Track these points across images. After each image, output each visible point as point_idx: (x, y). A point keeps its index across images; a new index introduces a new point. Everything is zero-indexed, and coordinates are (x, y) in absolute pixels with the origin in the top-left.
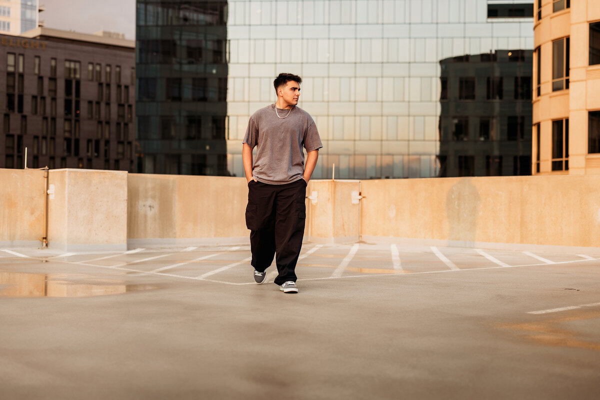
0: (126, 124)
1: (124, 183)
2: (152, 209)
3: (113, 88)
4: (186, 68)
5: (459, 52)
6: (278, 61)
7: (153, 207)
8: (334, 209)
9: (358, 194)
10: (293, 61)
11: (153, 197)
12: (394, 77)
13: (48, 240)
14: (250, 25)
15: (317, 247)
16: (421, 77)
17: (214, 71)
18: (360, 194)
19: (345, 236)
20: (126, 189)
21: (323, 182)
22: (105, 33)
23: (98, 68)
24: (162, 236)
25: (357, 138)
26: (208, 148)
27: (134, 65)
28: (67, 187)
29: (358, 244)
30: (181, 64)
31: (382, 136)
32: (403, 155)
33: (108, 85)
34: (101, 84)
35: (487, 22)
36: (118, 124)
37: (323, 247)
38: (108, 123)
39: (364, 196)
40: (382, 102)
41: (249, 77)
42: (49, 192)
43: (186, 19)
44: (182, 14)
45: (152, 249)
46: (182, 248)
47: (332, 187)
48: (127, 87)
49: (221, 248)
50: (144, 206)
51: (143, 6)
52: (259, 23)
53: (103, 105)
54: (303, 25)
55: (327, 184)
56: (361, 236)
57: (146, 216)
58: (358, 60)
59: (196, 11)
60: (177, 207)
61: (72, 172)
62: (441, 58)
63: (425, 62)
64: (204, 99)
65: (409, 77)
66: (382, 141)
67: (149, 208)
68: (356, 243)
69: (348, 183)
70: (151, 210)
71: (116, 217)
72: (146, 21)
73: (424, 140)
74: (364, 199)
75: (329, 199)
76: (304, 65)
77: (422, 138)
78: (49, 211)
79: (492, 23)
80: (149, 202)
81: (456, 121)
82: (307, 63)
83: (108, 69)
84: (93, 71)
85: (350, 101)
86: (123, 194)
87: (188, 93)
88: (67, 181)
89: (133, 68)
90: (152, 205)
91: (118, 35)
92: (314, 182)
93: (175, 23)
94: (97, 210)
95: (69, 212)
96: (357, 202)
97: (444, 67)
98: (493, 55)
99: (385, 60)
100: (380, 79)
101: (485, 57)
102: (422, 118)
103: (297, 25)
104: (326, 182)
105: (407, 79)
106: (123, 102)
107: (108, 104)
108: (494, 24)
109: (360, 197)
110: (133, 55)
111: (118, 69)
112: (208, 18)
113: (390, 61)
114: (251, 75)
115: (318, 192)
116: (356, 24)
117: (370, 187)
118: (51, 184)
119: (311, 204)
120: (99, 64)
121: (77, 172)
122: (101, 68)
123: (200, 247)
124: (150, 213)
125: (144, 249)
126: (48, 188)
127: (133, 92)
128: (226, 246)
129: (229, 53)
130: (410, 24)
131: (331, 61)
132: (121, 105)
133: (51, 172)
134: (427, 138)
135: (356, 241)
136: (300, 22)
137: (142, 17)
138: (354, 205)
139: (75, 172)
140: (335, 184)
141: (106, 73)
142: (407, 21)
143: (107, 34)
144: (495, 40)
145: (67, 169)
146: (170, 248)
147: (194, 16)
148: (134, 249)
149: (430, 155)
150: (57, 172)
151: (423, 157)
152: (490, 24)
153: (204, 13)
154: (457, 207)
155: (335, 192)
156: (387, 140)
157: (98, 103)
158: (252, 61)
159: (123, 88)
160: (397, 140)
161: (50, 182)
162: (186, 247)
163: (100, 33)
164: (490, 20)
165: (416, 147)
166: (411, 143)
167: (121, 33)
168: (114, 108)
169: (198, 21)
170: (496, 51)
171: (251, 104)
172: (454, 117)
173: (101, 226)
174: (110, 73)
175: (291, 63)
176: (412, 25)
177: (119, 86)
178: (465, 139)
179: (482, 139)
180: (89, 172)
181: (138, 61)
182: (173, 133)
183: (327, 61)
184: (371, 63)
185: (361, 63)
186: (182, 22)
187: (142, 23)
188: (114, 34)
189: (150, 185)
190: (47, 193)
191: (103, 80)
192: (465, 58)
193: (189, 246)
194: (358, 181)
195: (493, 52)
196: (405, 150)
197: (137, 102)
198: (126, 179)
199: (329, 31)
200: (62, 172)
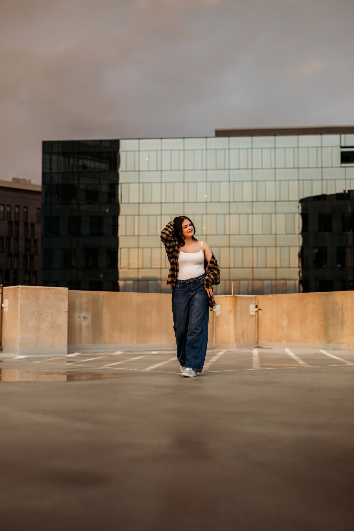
0: (32, 257)
1: (66, 298)
2: (86, 319)
3: (21, 225)
4: (83, 208)
5: (317, 192)
6: (163, 201)
7: (87, 318)
8: (235, 319)
9: (255, 306)
10: (176, 201)
11: (87, 310)
12: (262, 214)
13: (3, 346)
14: (139, 171)
15: (222, 351)
16: (286, 214)
17: (107, 211)
18: (256, 307)
19: (245, 342)
20: (67, 303)
21: (226, 297)
22: (14, 179)
23: (8, 209)
24: (94, 342)
25: (232, 266)
26: (102, 276)
27: (40, 207)
28: (19, 300)
29: (256, 349)
30: (79, 204)
31: (253, 264)
32: (271, 280)
33: (17, 223)
34: (10, 223)
35: (341, 167)
36: (25, 256)
37: (227, 351)
38: (17, 255)
39: (260, 308)
40: (253, 235)
41: (139, 215)
42: (3, 305)
43: (84, 167)
44: (81, 162)
45: (87, 353)
46: (112, 352)
47: (233, 301)
48: (33, 225)
49: (143, 352)
50: (79, 317)
51: (48, 156)
52: (147, 169)
53: (12, 240)
54: (184, 170)
55: (229, 298)
56: (258, 342)
57: (81, 326)
58: (232, 200)
59: (93, 160)
60: (106, 318)
61: (24, 288)
62: (301, 197)
63: (289, 201)
64: (100, 234)
65: (276, 213)
66: (253, 268)
67: (84, 319)
68: (254, 348)
69: (246, 297)
70: (85, 321)
71: (58, 326)
72: (51, 169)
73: (289, 267)
74: (260, 311)
75: (231, 311)
76: (185, 204)
77: (288, 266)
78: (3, 321)
79: (345, 167)
80: (84, 314)
81: (316, 251)
82: (188, 202)
83: (17, 210)
84: (4, 211)
85: (225, 235)
86: (65, 307)
87: (86, 229)
88: (20, 296)
89: (38, 209)
90: (86, 317)
91: (25, 180)
92: (218, 297)
93: (75, 170)
94: (43, 320)
95: (22, 321)
96: (254, 313)
97: (304, 205)
98: (347, 194)
99: (255, 200)
100: (250, 216)
101: (339, 196)
102: (287, 248)
103: (179, 170)
104: (228, 297)
105: (273, 216)
106: (29, 238)
107: (17, 239)
108: (347, 168)
109: (256, 309)
110: (40, 197)
111: (25, 210)
112: (104, 166)
113: (258, 200)
114: (140, 214)
115: (221, 305)
116: (229, 169)
117: (265, 301)
118: (6, 298)
119: (216, 316)
120: (10, 206)
121: (28, 288)
122: (11, 209)
123: (126, 351)
124: (84, 323)
125: (80, 353)
126: (2, 302)
127: (39, 229)
128: (147, 351)
129: (121, 195)
130: (275, 168)
131: (209, 200)
132: (27, 240)
133: (6, 289)
134: (291, 266)
135: (254, 347)
136: (182, 168)
137: (48, 165)
138: (251, 316)
139: (26, 288)
140: (236, 299)
141: (15, 213)
142: (273, 166)
143: (15, 180)
144: (348, 181)
145: (20, 286)
146: (101, 352)
147: (90, 164)
148: (73, 353)
149: (295, 280)
150: (10, 288)
151: (289, 282)
152: (344, 168)
153: (100, 162)
154: (341, 316)
155: (235, 305)
156: (257, 268)
157: (8, 239)
158: (141, 201)
159: (29, 225)
160: (266, 267)
161: (4, 297)
162: (114, 352)
163: (10, 179)
164: (343, 165)
165: (283, 273)
166: (278, 269)
167: (28, 179)
168: (22, 242)
169: (95, 168)
170: (349, 191)
171: (140, 237)
172: (315, 248)
173: (47, 334)
174: (19, 213)
175: (174, 203)
176: (277, 170)
177: (26, 224)
178: (324, 266)
179: (339, 266)
180: (37, 288)
181: (44, 203)
182: (73, 263)
183: (205, 201)
184: (243, 202)
185: (234, 202)
186: (81, 169)
187: (48, 171)
188: (22, 180)
189: (84, 300)
190: (2, 306)
191: (13, 219)
192: (323, 197)
193: (116, 351)
194: (255, 296)
195: (347, 192)
196: (273, 276)
197: (42, 237)
198: (67, 294)
199: (206, 175)
200: (15, 288)
